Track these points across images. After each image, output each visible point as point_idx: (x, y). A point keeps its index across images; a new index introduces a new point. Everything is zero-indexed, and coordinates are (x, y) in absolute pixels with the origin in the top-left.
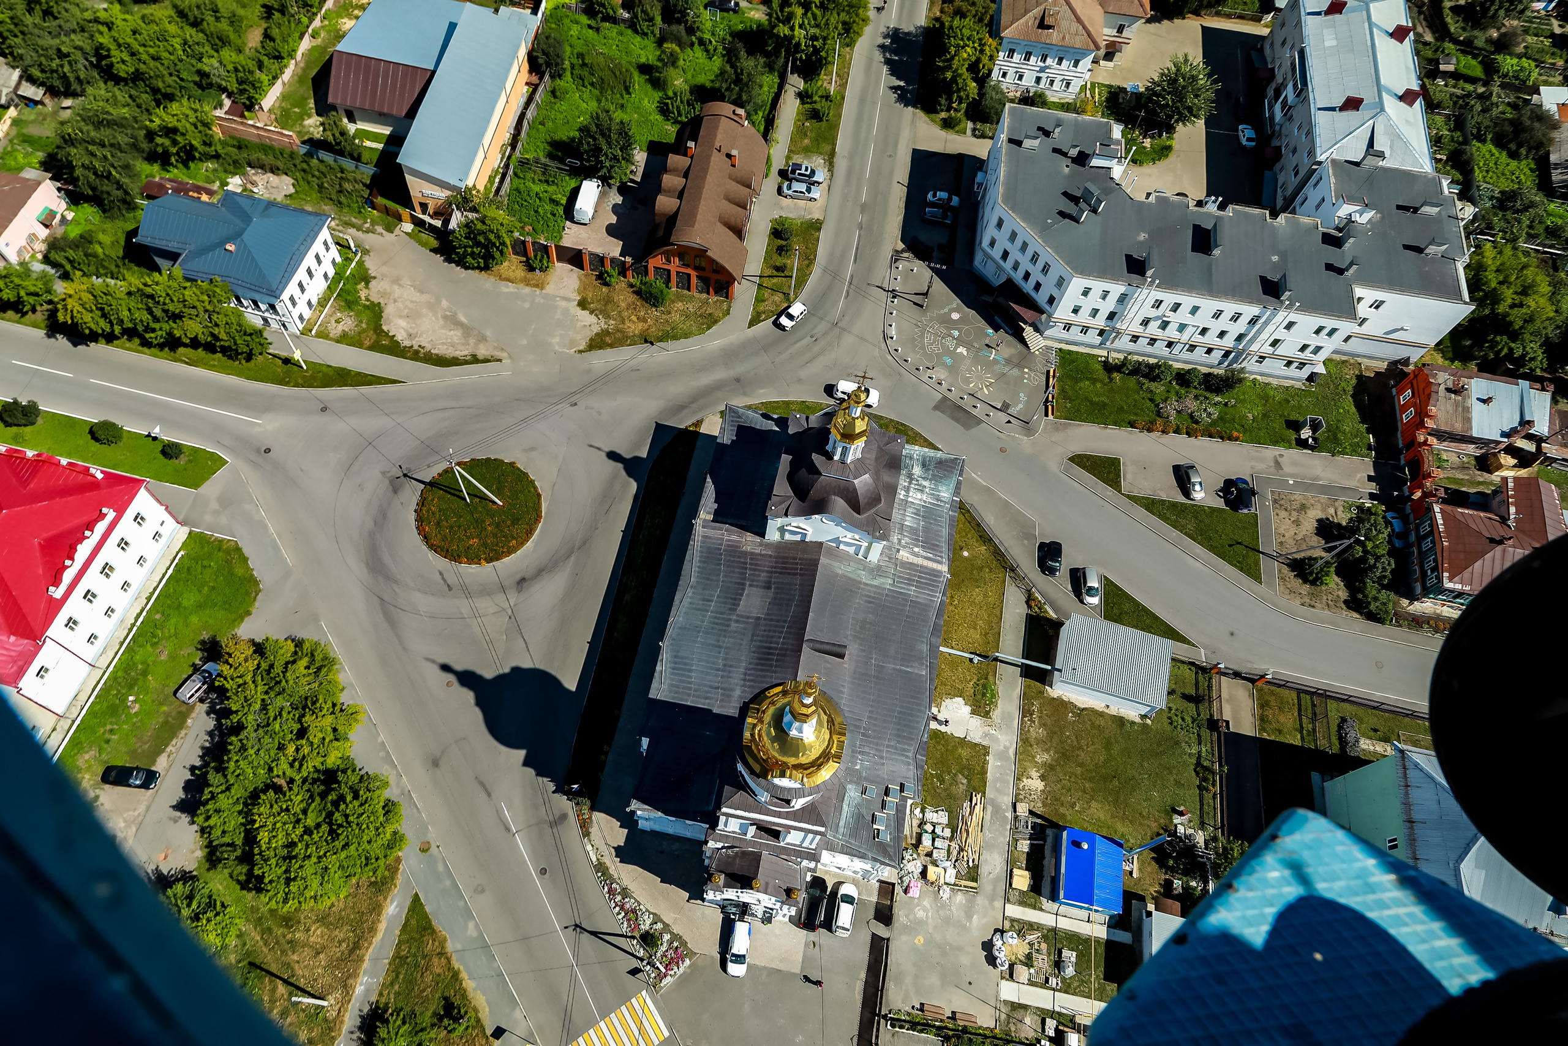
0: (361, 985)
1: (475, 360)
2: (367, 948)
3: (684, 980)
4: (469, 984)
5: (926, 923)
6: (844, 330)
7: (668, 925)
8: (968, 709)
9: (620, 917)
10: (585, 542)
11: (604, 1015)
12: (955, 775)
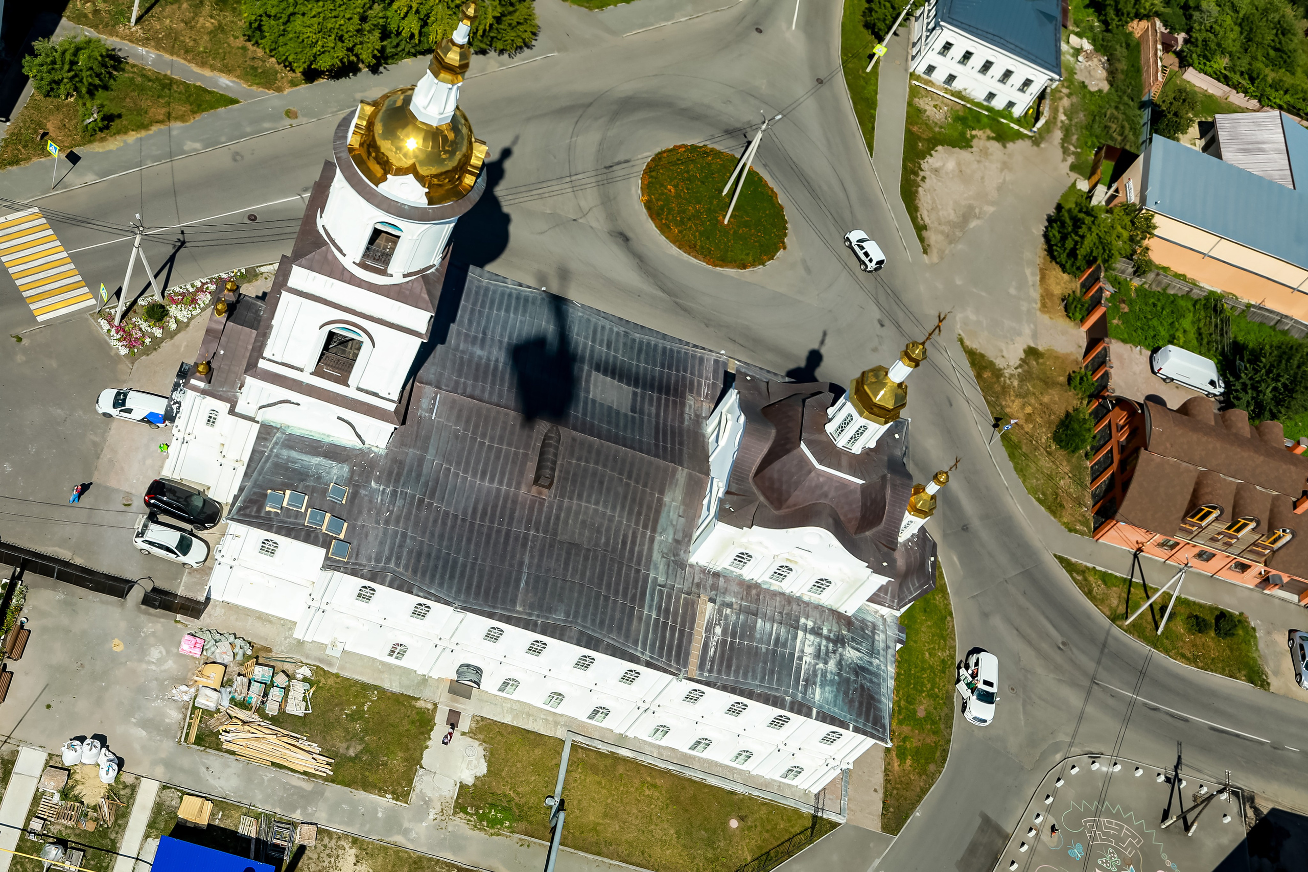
0: (147, 52)
1: (920, 229)
2: (185, 59)
3: (103, 346)
4: (132, 137)
5: (141, 660)
6: (1089, 693)
7: (172, 338)
8: (469, 781)
9: (189, 287)
10: (686, 310)
11: (74, 258)
12: (362, 740)
